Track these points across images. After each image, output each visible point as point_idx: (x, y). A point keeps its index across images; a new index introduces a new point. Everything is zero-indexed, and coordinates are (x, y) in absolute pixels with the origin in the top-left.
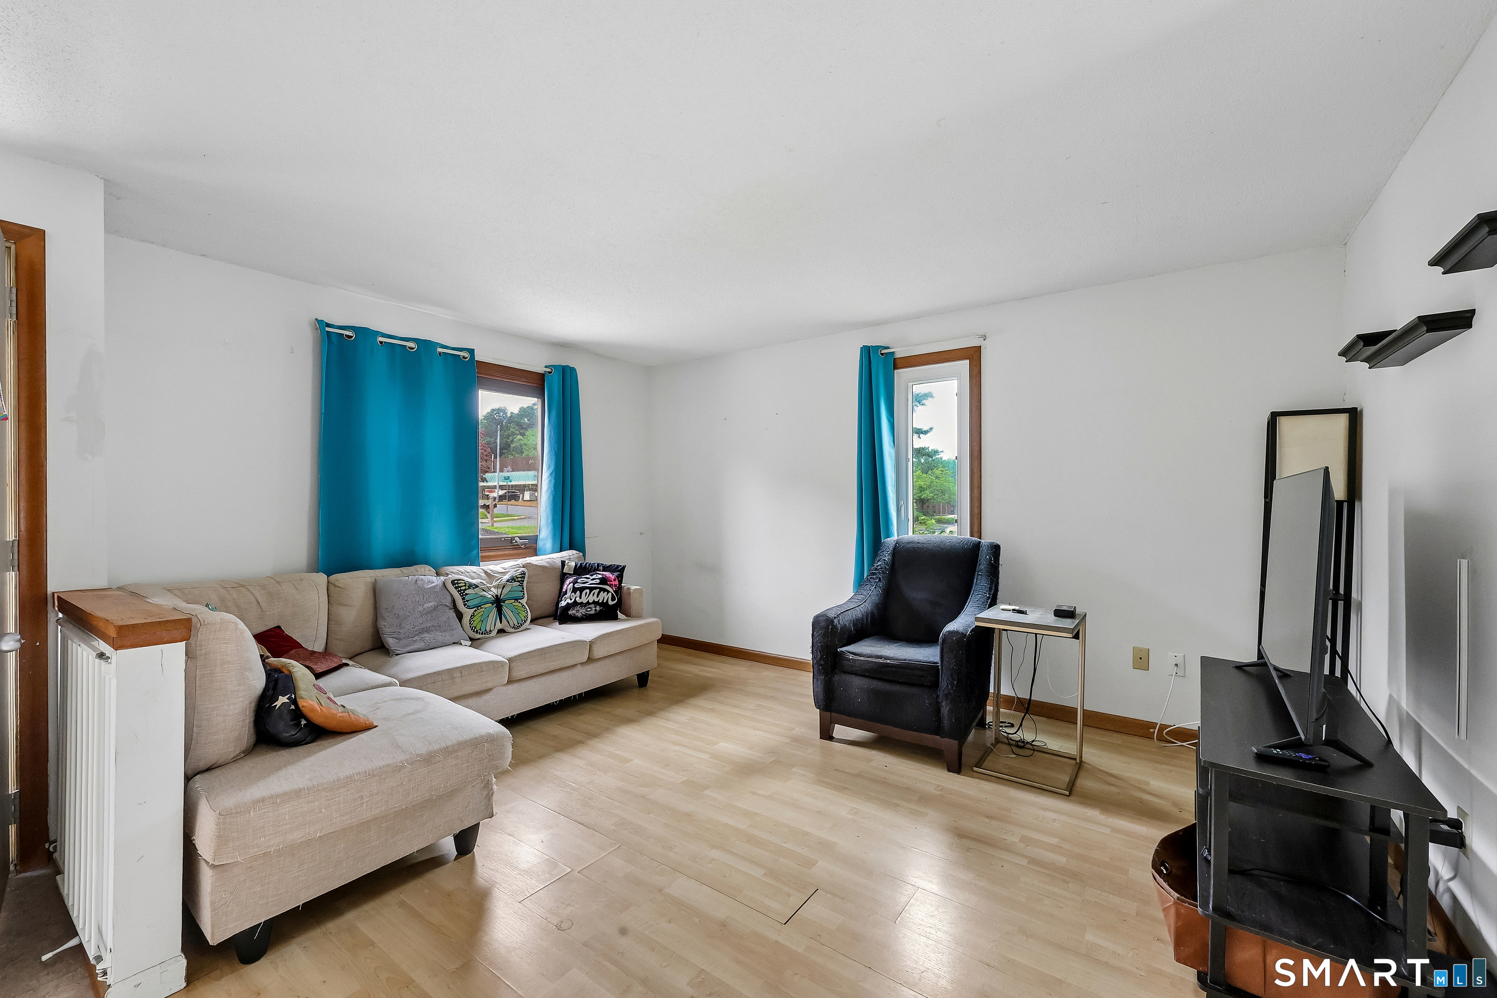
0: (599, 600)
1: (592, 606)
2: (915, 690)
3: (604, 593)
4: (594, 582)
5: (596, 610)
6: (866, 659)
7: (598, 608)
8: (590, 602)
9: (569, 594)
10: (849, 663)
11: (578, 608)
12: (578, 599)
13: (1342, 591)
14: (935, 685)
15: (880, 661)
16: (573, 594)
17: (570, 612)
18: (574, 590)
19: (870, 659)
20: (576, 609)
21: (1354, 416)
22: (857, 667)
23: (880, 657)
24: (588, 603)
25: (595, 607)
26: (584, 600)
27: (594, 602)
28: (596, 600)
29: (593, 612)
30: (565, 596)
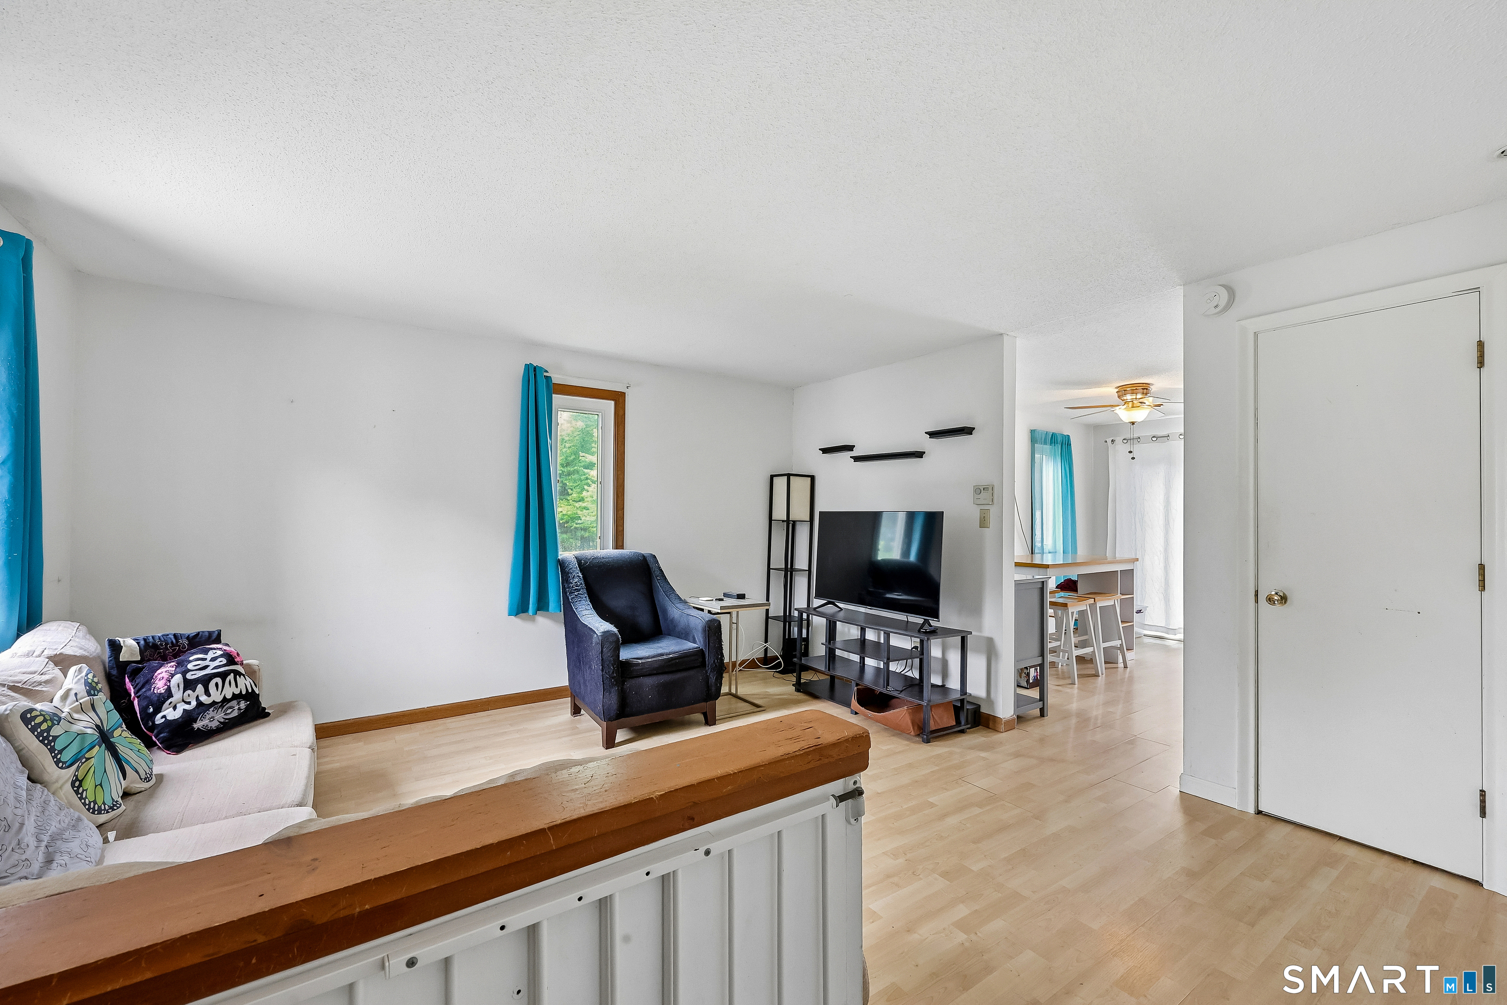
0: (241, 691)
1: (234, 703)
2: (691, 673)
3: (240, 677)
4: (217, 663)
5: (239, 709)
6: (653, 659)
7: (243, 705)
8: (229, 696)
9: (177, 695)
10: (638, 668)
11: (211, 712)
12: (204, 699)
13: (789, 567)
14: (703, 664)
15: (665, 657)
16: (189, 692)
17: (197, 725)
18: (189, 685)
19: (657, 659)
20: (208, 717)
21: (813, 478)
22: (647, 668)
23: (662, 655)
24: (225, 700)
25: (238, 704)
26: (217, 696)
27: (235, 697)
28: (237, 692)
29: (235, 714)
30: (169, 701)
